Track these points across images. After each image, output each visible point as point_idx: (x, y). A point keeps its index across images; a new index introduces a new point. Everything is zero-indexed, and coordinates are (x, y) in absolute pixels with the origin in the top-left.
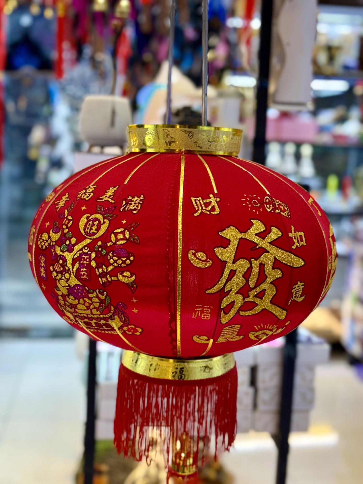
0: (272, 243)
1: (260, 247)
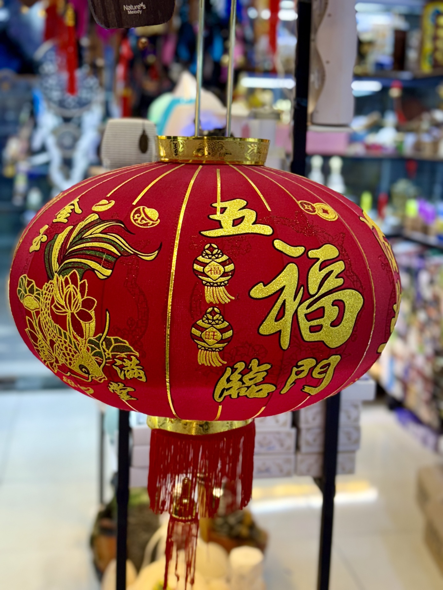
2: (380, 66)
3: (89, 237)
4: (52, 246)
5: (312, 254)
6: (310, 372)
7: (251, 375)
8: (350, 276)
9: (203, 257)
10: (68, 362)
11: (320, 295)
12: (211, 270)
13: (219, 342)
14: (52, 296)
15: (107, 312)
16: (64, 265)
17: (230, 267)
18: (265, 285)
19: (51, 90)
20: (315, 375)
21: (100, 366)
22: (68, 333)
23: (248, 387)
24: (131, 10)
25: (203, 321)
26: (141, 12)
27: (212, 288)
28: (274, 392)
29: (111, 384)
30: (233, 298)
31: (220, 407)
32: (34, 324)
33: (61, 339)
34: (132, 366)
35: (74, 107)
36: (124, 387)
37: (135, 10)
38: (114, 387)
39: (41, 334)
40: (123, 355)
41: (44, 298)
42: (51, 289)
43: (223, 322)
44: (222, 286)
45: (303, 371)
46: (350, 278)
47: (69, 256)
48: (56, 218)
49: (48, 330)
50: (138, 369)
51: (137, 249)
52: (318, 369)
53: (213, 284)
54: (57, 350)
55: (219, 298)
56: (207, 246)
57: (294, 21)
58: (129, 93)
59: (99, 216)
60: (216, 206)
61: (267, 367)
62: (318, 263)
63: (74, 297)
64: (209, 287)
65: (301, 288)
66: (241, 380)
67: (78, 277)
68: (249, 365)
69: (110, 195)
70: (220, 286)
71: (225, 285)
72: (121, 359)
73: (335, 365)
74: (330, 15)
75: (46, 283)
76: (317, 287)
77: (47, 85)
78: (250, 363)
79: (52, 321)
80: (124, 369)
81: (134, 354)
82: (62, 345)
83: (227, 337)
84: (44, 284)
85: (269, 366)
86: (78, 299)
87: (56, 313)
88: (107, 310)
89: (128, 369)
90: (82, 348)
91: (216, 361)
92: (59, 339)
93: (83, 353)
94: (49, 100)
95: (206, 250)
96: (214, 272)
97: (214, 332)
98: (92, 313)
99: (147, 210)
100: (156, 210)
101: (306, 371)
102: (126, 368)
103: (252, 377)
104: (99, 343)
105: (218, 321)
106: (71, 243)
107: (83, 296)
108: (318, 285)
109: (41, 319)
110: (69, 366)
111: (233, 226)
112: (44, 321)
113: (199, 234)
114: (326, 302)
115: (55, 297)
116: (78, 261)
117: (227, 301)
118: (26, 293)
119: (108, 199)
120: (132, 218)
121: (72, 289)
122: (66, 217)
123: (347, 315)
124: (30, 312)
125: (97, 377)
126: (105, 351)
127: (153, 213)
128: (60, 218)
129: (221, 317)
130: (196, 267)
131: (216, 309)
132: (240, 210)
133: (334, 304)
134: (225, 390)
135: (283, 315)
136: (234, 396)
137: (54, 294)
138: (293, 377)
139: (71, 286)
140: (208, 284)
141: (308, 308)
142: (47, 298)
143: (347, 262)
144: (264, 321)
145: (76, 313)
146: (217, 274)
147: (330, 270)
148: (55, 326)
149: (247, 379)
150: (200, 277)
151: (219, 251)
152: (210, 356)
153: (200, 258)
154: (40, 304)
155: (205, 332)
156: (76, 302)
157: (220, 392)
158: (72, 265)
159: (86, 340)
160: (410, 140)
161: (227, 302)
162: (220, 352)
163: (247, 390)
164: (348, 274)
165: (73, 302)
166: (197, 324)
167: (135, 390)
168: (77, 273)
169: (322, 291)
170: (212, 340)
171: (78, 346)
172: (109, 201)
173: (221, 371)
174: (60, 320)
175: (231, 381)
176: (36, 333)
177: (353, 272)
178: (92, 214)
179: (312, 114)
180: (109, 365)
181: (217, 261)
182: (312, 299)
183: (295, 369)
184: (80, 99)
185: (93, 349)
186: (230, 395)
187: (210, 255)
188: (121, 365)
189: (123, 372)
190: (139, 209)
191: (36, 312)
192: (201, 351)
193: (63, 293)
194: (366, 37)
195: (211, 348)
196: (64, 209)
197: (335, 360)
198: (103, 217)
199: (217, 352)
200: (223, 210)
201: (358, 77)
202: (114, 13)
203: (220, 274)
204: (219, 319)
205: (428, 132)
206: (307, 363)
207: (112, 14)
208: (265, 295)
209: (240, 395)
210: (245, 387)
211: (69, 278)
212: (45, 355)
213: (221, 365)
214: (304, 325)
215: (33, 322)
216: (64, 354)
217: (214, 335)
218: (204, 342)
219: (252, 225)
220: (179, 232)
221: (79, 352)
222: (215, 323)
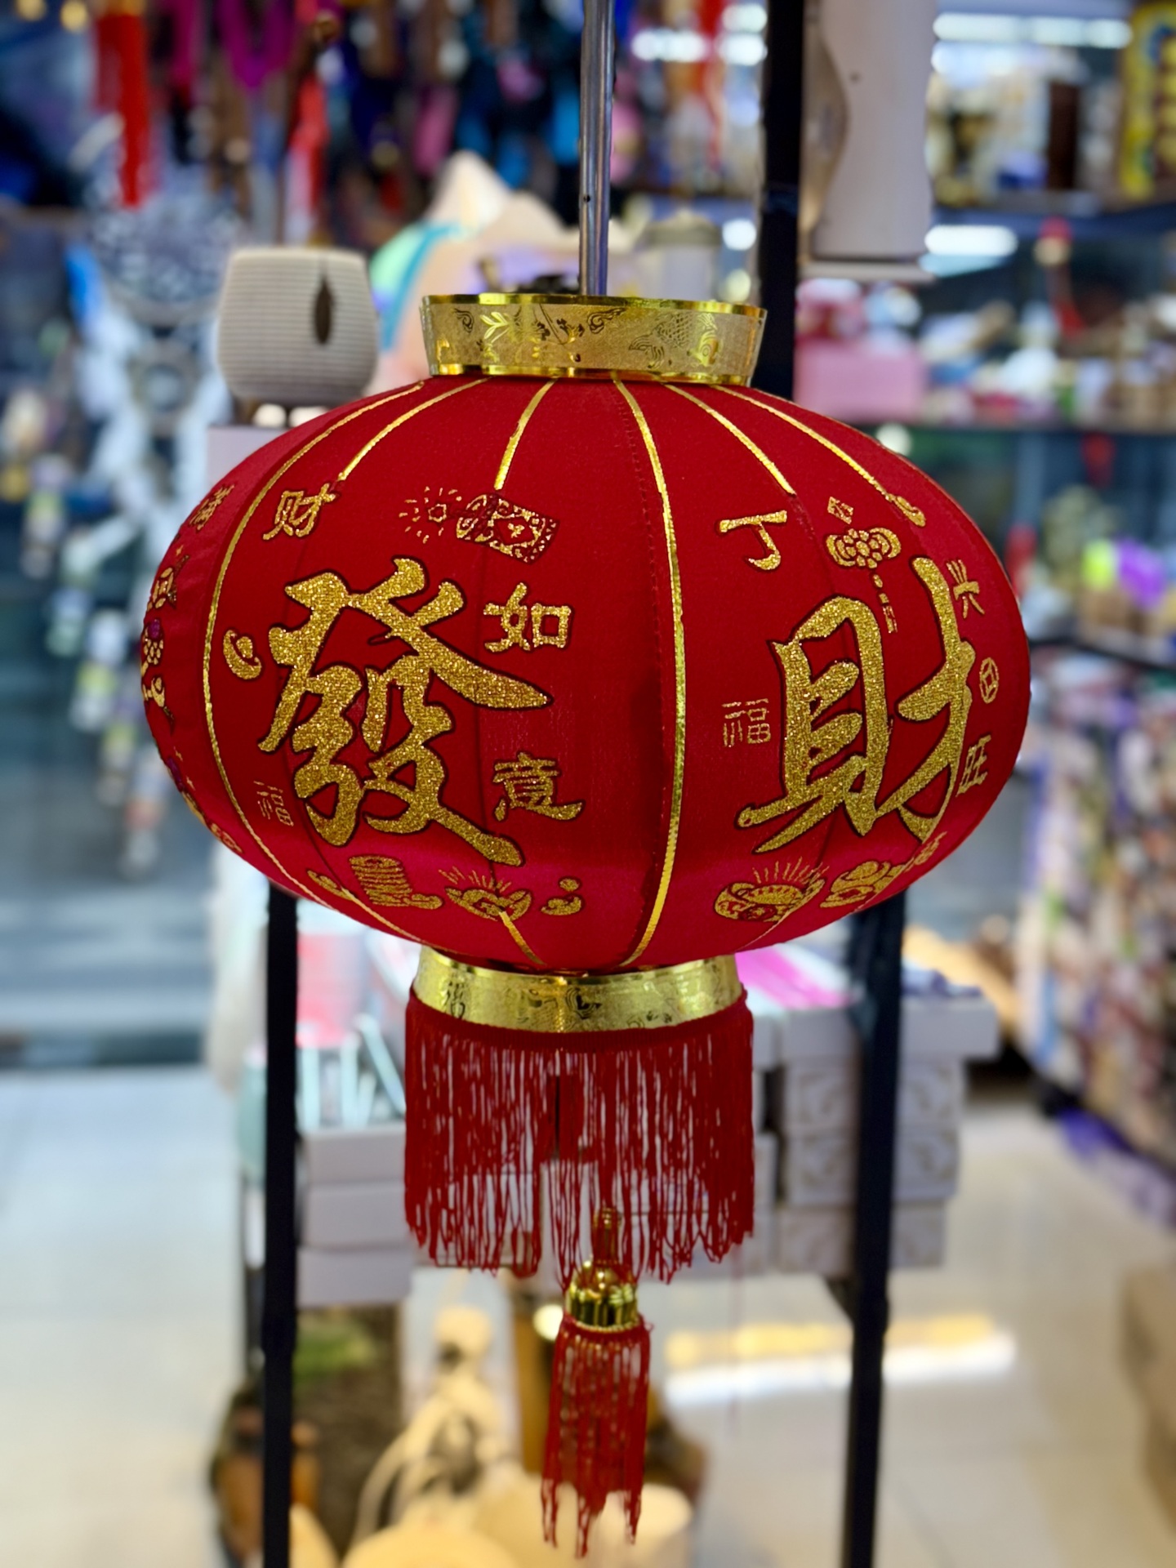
0: (430, 628)
1: (393, 638)
2: (1009, 181)
19: (121, 250)
35: (184, 298)
77: (106, 237)
160: (1091, 380)
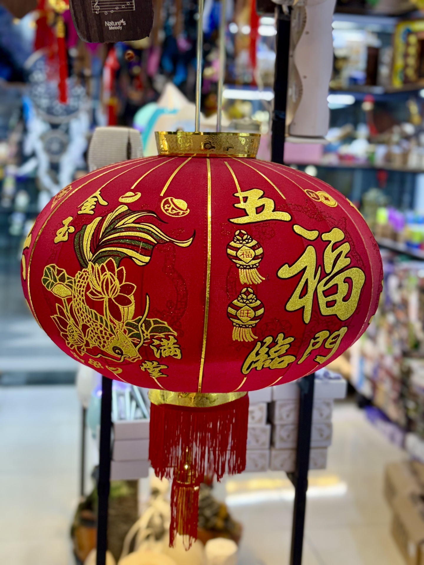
2: (353, 80)
3: (121, 227)
4: (81, 238)
5: (325, 237)
6: (324, 343)
7: (277, 348)
8: (354, 256)
9: (235, 242)
10: (102, 345)
11: (334, 274)
12: (243, 254)
13: (251, 320)
14: (87, 283)
15: (147, 296)
16: (99, 253)
17: (260, 251)
18: (290, 266)
19: (40, 97)
20: (327, 346)
21: (136, 347)
22: (104, 318)
23: (272, 359)
24: (112, 26)
25: (238, 301)
26: (121, 28)
27: (245, 270)
28: (293, 363)
29: (145, 363)
30: (264, 279)
31: (245, 379)
32: (65, 311)
33: (97, 323)
34: (169, 345)
35: (62, 114)
36: (157, 365)
37: (116, 26)
38: (148, 365)
39: (72, 319)
40: (162, 335)
41: (78, 285)
42: (86, 277)
43: (256, 301)
44: (254, 268)
45: (318, 342)
46: (355, 257)
47: (103, 246)
48: (81, 210)
49: (82, 315)
50: (175, 347)
51: (172, 236)
52: (330, 340)
53: (246, 267)
54: (91, 334)
55: (253, 280)
56: (237, 232)
57: (274, 36)
58: (115, 102)
59: (128, 207)
60: (238, 195)
61: (291, 340)
62: (331, 245)
63: (112, 283)
64: (242, 270)
65: (319, 268)
66: (267, 353)
67: (115, 265)
68: (276, 339)
69: (134, 188)
70: (253, 268)
71: (257, 268)
72: (160, 339)
73: (343, 335)
74: (307, 33)
75: (79, 272)
76: (331, 266)
77: (37, 93)
78: (277, 337)
79: (87, 307)
80: (160, 348)
81: (172, 333)
82: (98, 329)
83: (259, 315)
84: (77, 273)
85: (292, 339)
86: (116, 285)
87: (92, 299)
88: (147, 294)
89: (165, 348)
90: (118, 330)
91: (248, 336)
92: (94, 324)
93: (119, 336)
94: (38, 107)
95: (237, 236)
96: (246, 256)
97: (248, 311)
98: (131, 297)
99: (175, 200)
100: (184, 200)
101: (320, 342)
102: (163, 347)
103: (278, 349)
104: (138, 325)
105: (251, 300)
106: (103, 233)
107: (121, 282)
108: (332, 265)
109: (74, 305)
110: (102, 349)
111: (257, 213)
112: (77, 307)
113: (228, 222)
114: (339, 280)
115: (90, 284)
116: (114, 250)
117: (260, 281)
118: (56, 281)
119: (134, 191)
120: (162, 208)
121: (110, 277)
122: (91, 208)
123: (354, 291)
124: (61, 299)
125: (131, 357)
126: (143, 332)
127: (182, 204)
128: (85, 209)
129: (254, 296)
130: (229, 251)
131: (250, 289)
132: (259, 198)
133: (345, 281)
134: (253, 363)
135: (306, 293)
136: (259, 368)
137: (89, 281)
138: (310, 348)
139: (108, 273)
140: (242, 267)
141: (325, 285)
142: (81, 286)
143: (351, 244)
144: (290, 298)
145: (114, 298)
146: (249, 257)
147: (340, 251)
148: (91, 311)
149: (273, 351)
150: (234, 260)
151: (249, 237)
152: (244, 333)
153: (232, 244)
154: (73, 291)
155: (240, 310)
156: (114, 288)
157: (249, 365)
158: (107, 253)
159: (123, 323)
160: (381, 151)
161: (259, 283)
162: (253, 328)
163: (271, 362)
164: (354, 254)
165: (110, 287)
166: (233, 304)
167: (168, 367)
168: (113, 260)
169: (336, 270)
170: (246, 318)
171: (115, 329)
172: (134, 193)
173: (253, 345)
174: (97, 306)
175: (259, 354)
176: (66, 319)
177: (356, 252)
178: (121, 206)
179: (289, 126)
180: (147, 345)
181: (248, 246)
182: (328, 278)
183: (313, 341)
184: (68, 106)
185: (130, 331)
186: (256, 367)
187: (241, 240)
188: (158, 344)
189: (159, 351)
190: (168, 200)
191: (67, 299)
192: (236, 328)
193: (100, 280)
194: (340, 53)
195: (245, 325)
196: (87, 201)
197: (343, 331)
198: (133, 208)
199: (250, 329)
200: (245, 199)
201: (333, 91)
202: (96, 28)
203: (251, 257)
204: (252, 298)
205: (398, 144)
206: (322, 335)
207: (94, 30)
208: (291, 275)
209: (264, 367)
210: (270, 359)
211: (105, 266)
212: (73, 339)
213: (253, 340)
214: (322, 301)
215: (63, 309)
216: (98, 337)
217: (248, 313)
218: (239, 319)
219: (272, 213)
220: (209, 220)
221: (115, 335)
222: (249, 302)
